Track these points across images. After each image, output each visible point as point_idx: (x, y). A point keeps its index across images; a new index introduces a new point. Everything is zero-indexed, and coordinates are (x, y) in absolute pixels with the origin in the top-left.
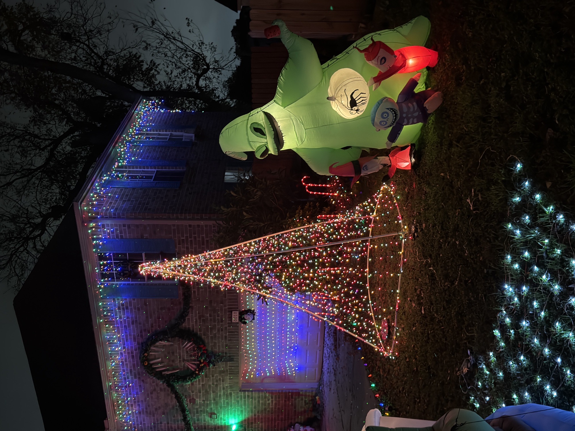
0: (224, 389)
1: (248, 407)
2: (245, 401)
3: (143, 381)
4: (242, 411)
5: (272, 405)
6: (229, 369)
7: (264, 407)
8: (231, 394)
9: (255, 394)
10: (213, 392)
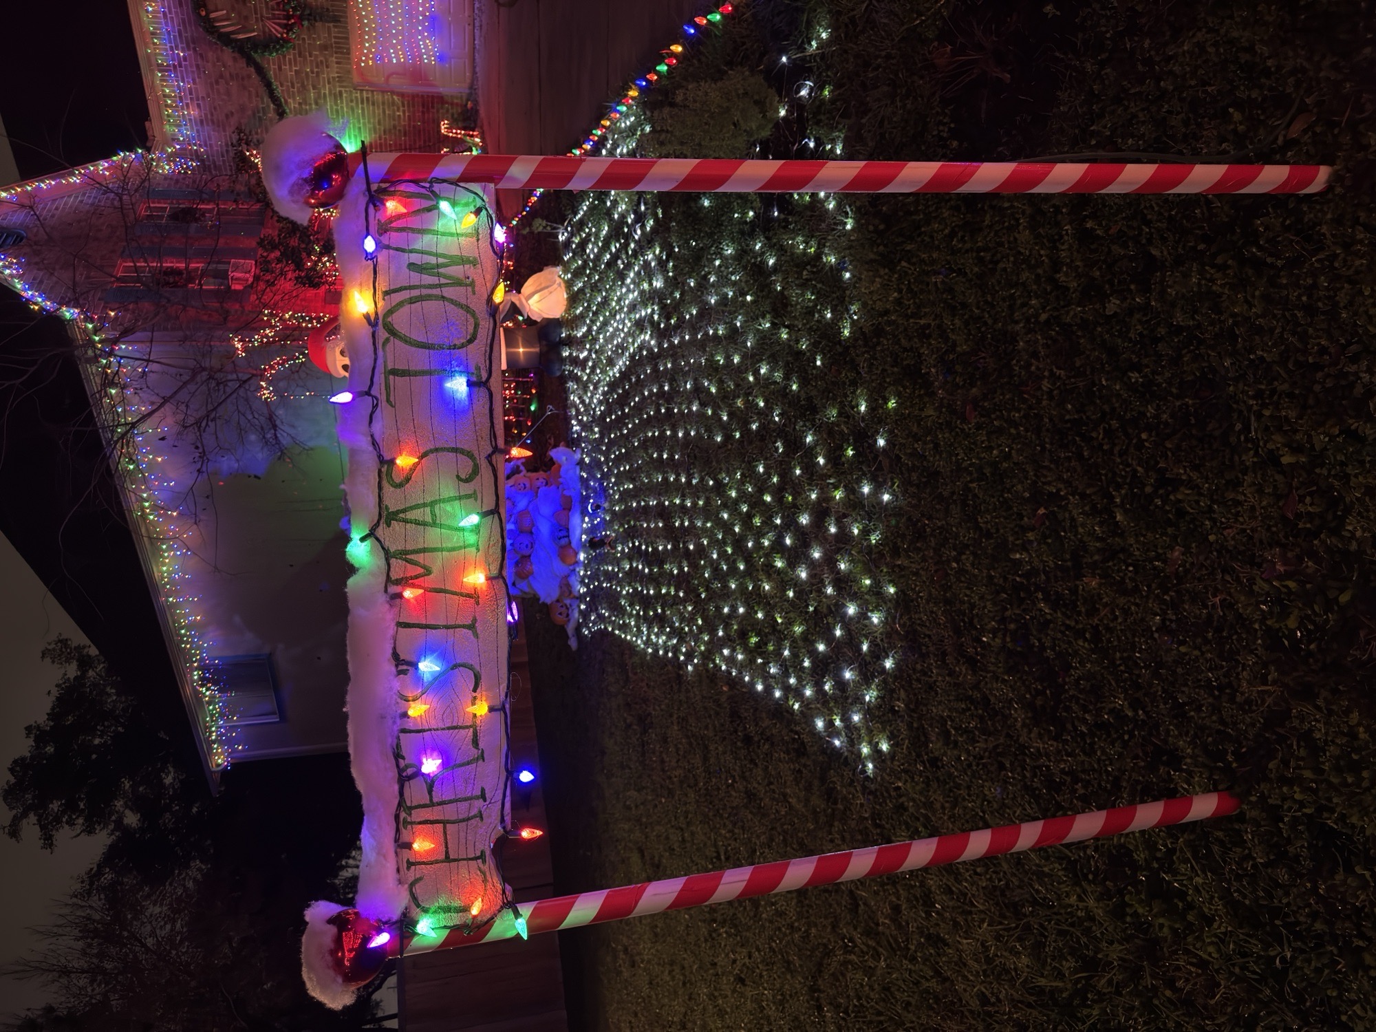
0: (329, 83)
1: (369, 122)
2: (363, 109)
3: (201, 55)
4: (360, 128)
5: (404, 121)
6: (335, 43)
7: (392, 123)
8: (341, 93)
9: (378, 97)
10: (314, 88)
